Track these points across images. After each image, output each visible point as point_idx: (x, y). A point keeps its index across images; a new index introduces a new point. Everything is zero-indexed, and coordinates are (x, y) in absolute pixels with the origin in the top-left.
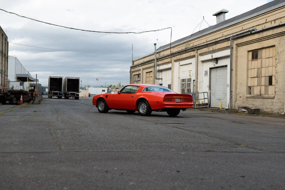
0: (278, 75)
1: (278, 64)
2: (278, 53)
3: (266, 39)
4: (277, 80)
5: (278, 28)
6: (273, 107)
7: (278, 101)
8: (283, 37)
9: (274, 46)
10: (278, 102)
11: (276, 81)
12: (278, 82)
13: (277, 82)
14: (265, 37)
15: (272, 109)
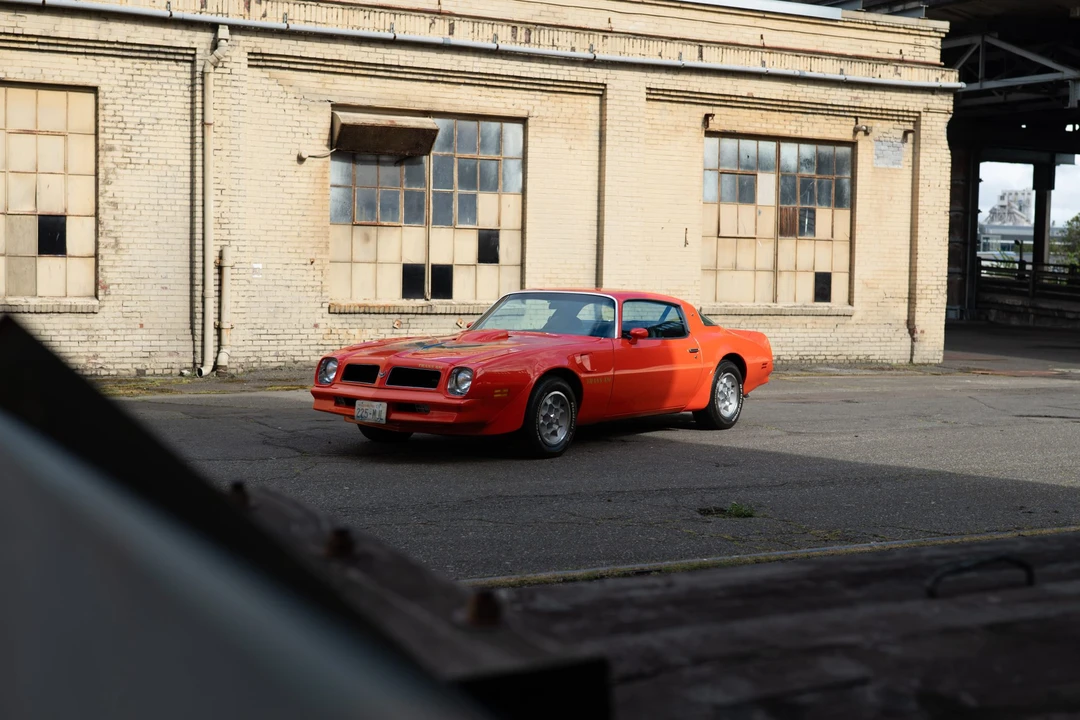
0: (127, 218)
1: (118, 170)
2: (122, 125)
3: (35, 46)
4: (113, 235)
5: (140, 24)
6: (98, 349)
7: (126, 324)
8: (153, 66)
9: (94, 90)
10: (124, 326)
11: (113, 241)
12: (121, 246)
13: (117, 243)
14: (27, 36)
15: (96, 357)
